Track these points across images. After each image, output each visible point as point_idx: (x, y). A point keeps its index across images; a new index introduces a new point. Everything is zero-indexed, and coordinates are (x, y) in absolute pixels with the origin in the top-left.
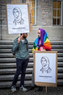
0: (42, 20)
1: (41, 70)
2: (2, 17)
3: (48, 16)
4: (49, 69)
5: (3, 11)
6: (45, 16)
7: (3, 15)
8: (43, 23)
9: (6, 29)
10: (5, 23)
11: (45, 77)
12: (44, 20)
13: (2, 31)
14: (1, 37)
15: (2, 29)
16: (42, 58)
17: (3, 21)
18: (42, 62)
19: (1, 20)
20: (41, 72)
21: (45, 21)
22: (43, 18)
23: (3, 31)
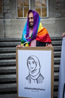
0: (55, 11)
1: (27, 78)
2: (5, 9)
3: (63, 5)
4: (40, 76)
5: (6, 2)
6: (59, 5)
7: (6, 7)
8: (58, 14)
9: (10, 24)
10: (9, 17)
11: (33, 90)
12: (58, 10)
13: (5, 27)
14: (5, 34)
15: (5, 24)
16: (29, 58)
17: (6, 15)
18: (29, 65)
19: (4, 14)
20: (27, 81)
21: (59, 12)
22: (57, 8)
23: (7, 26)
